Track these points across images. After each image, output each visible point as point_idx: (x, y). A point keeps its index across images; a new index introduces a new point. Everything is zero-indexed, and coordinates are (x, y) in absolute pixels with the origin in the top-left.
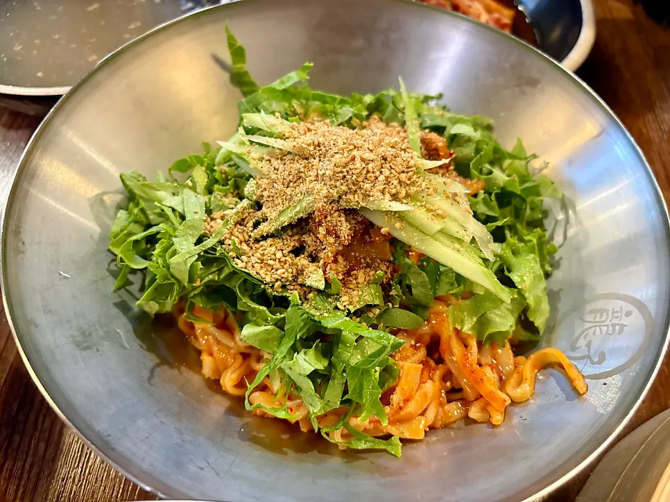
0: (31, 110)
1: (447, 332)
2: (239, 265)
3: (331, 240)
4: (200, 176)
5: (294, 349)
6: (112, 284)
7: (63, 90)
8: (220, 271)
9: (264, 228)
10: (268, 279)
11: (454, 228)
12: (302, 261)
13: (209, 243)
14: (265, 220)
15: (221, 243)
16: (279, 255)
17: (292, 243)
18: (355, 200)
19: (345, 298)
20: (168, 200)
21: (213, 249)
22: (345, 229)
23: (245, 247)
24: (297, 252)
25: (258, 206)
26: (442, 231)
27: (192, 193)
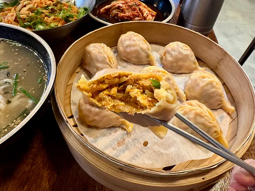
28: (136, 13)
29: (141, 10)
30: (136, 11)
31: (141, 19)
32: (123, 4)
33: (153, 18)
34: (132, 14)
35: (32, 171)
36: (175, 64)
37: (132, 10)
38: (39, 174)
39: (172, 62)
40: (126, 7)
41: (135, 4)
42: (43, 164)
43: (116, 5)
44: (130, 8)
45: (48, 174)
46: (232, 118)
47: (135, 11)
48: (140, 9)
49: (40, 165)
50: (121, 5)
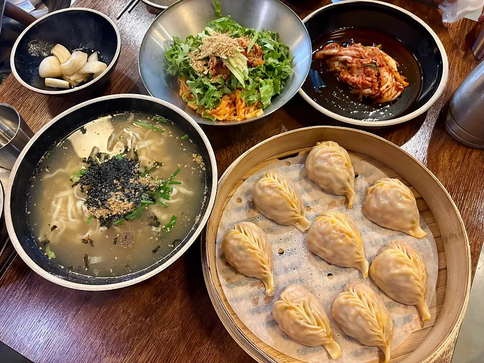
0: (157, 11)
1: (238, 97)
2: (191, 65)
3: (212, 63)
4: (191, 41)
5: (197, 88)
6: (164, 65)
7: (166, 7)
8: (188, 66)
9: (200, 57)
10: (196, 70)
11: (240, 67)
12: (205, 68)
13: (186, 58)
14: (200, 55)
15: (189, 59)
16: (201, 65)
17: (205, 63)
18: (218, 54)
19: (212, 79)
20: (183, 46)
21: (187, 60)
22: (215, 61)
23: (194, 61)
24: (205, 65)
25: (200, 51)
26: (237, 68)
27: (188, 45)
28: (369, 81)
29: (380, 77)
30: (370, 79)
31: (374, 93)
32: (354, 57)
33: (396, 94)
34: (361, 81)
35: (168, 284)
36: (379, 215)
37: (365, 74)
38: (173, 290)
39: (376, 211)
40: (357, 64)
41: (375, 62)
42: (179, 281)
43: (342, 55)
44: (363, 68)
45: (182, 294)
46: (422, 326)
47: (369, 76)
48: (379, 75)
49: (176, 281)
50: (349, 58)
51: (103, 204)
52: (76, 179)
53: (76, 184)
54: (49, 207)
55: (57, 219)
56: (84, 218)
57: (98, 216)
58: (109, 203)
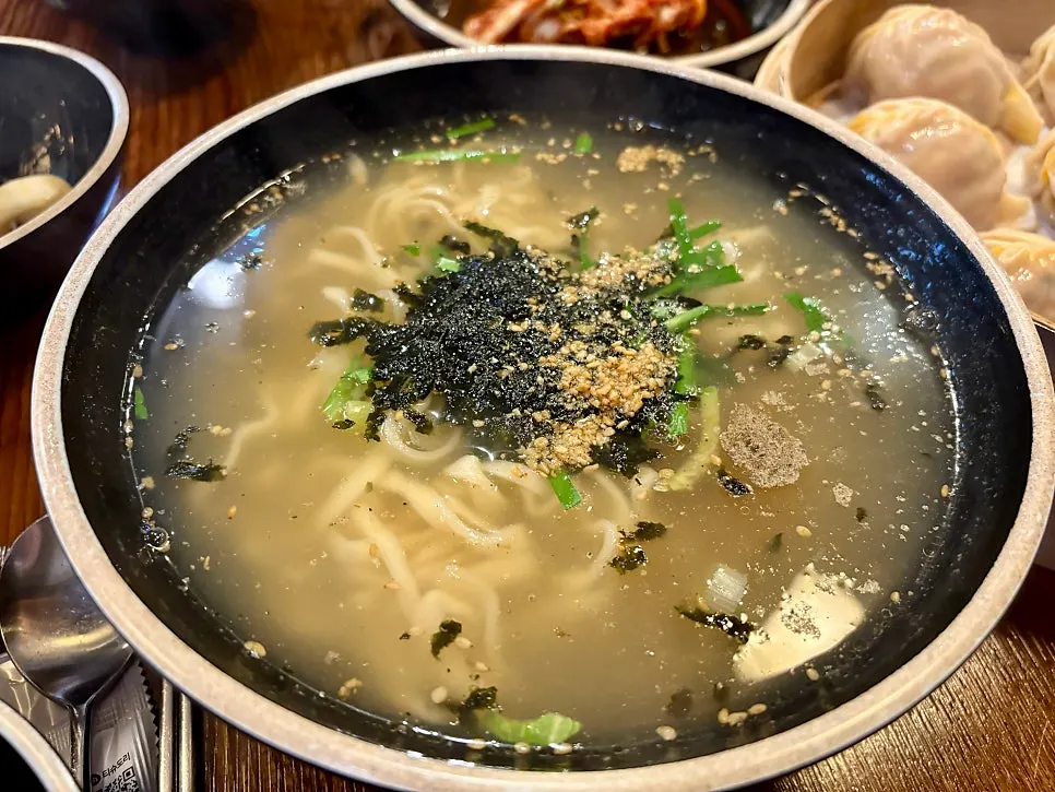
51: (557, 412)
52: (359, 410)
53: (375, 420)
54: (334, 582)
55: (424, 589)
56: (531, 508)
57: (582, 457)
58: (574, 391)
